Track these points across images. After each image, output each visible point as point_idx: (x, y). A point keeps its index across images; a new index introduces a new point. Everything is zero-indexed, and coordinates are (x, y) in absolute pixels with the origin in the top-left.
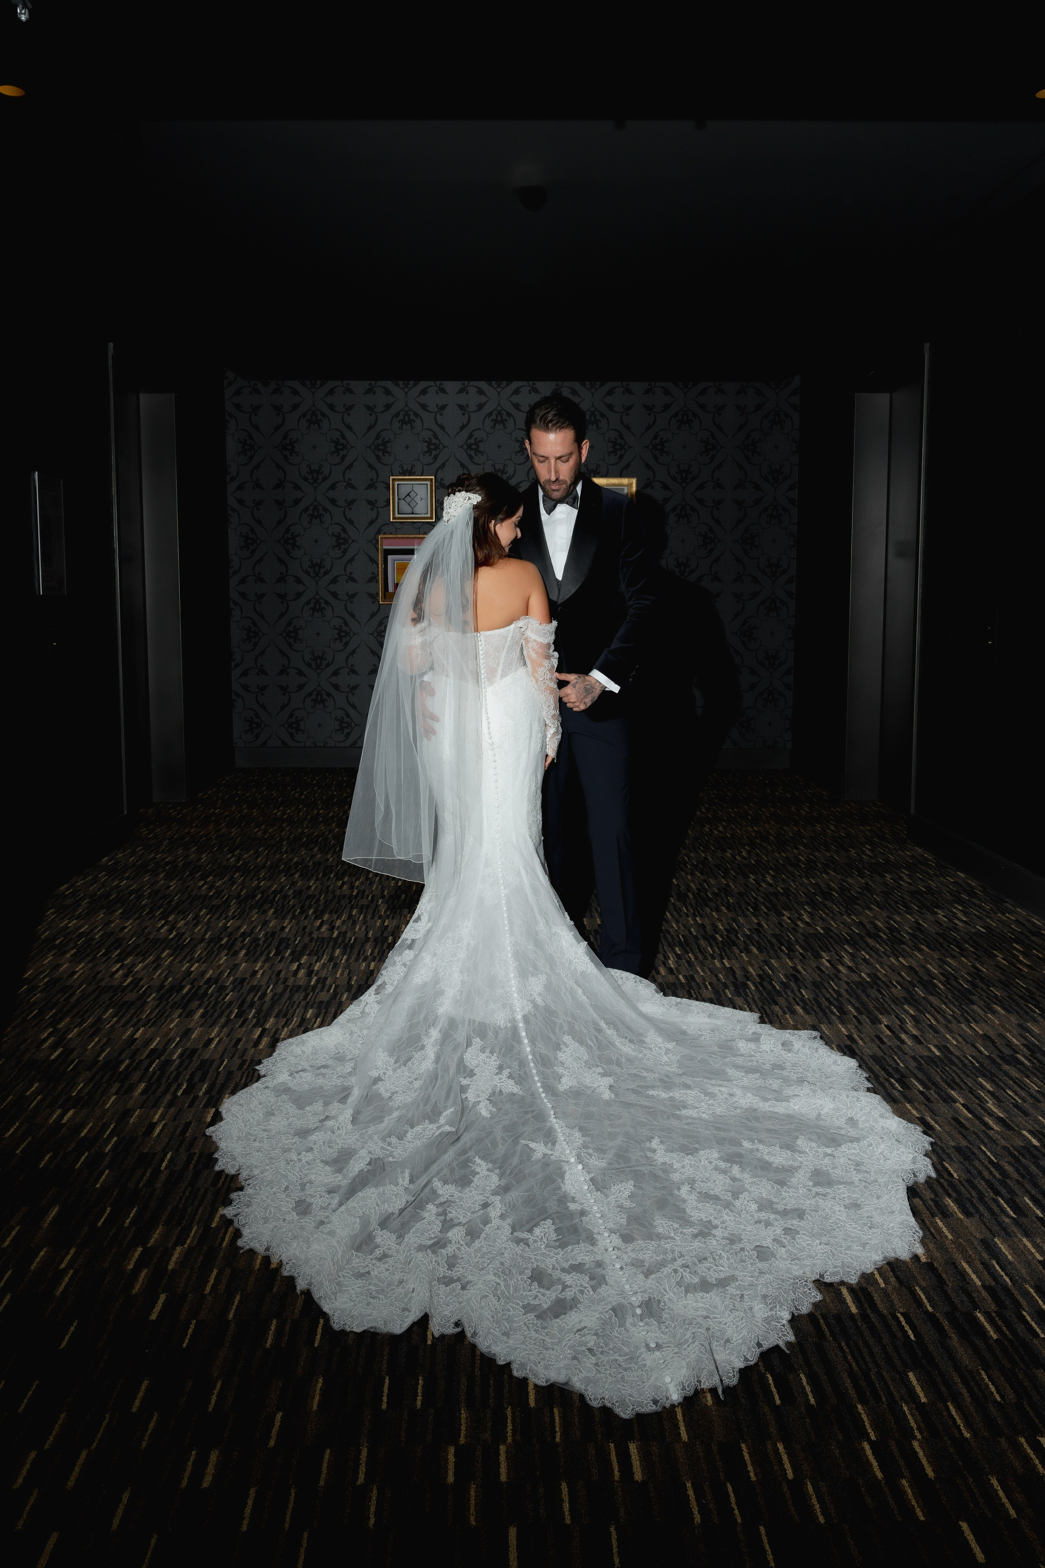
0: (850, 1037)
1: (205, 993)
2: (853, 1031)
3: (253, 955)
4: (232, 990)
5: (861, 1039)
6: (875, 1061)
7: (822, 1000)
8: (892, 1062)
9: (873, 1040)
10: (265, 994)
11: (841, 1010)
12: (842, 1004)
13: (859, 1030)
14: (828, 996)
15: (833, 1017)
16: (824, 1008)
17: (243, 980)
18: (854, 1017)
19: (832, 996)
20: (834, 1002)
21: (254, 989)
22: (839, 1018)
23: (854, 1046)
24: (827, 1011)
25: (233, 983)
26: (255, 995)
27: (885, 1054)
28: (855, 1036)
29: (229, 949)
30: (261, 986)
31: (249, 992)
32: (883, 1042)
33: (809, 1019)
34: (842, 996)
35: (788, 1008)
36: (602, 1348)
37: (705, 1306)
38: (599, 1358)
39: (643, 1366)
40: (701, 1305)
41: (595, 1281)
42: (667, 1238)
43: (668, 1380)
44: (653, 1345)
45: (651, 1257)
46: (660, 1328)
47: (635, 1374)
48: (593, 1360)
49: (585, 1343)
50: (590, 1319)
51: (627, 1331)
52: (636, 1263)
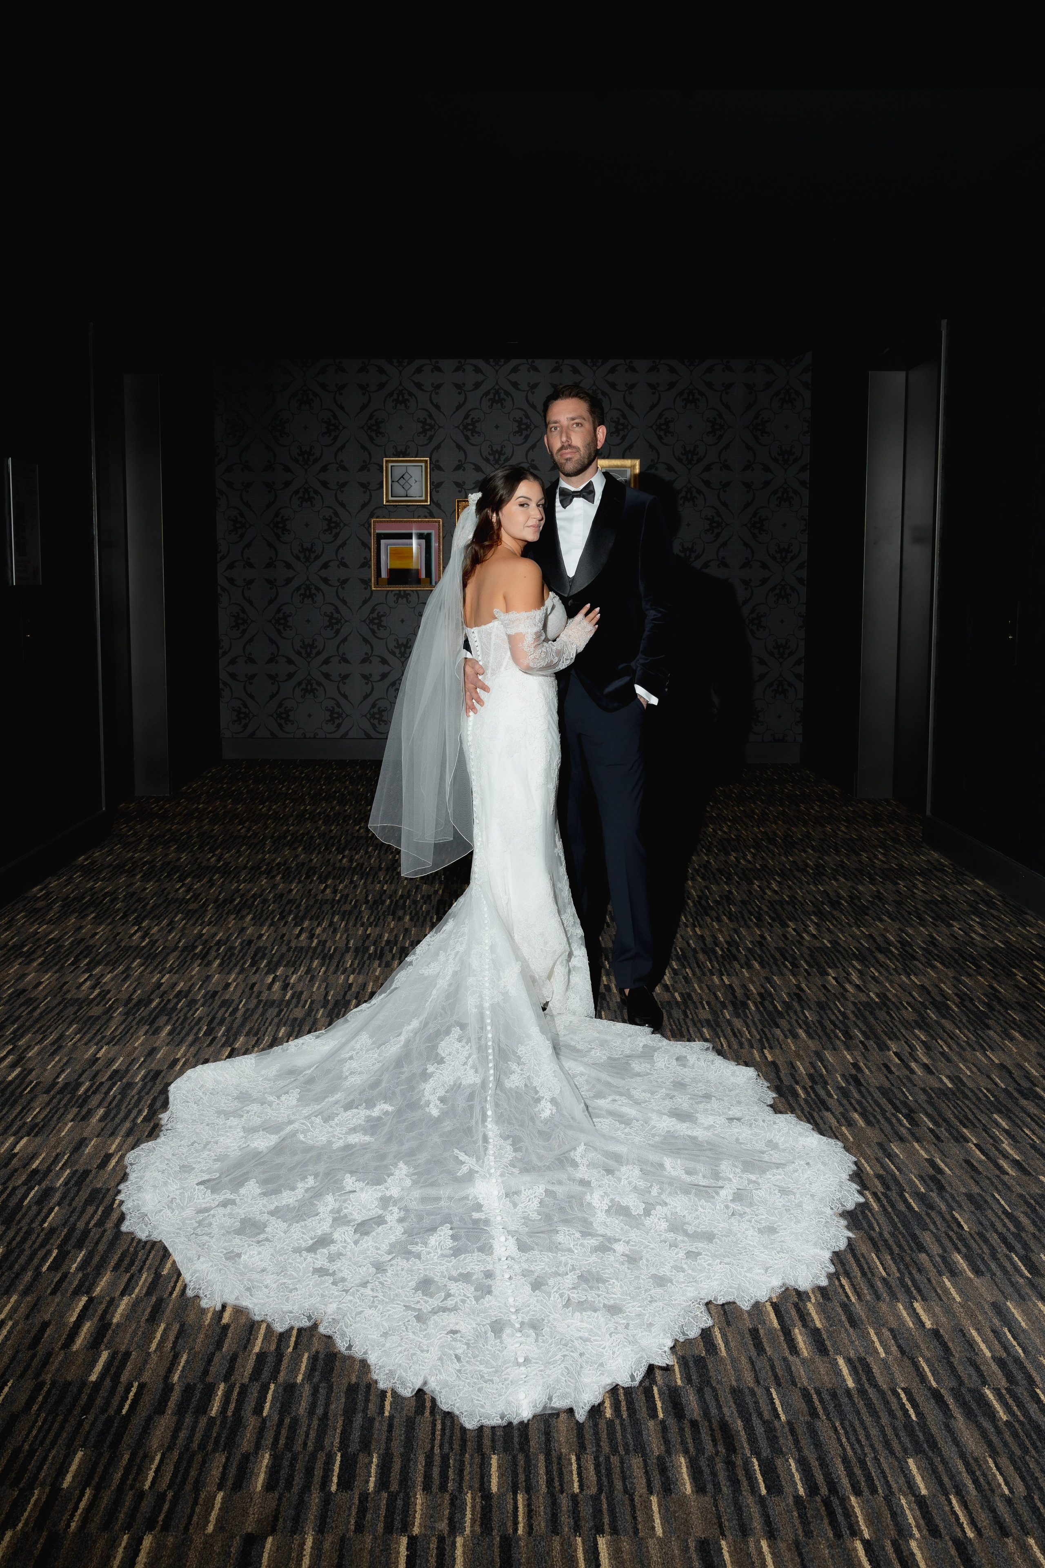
0: (855, 1065)
1: (174, 1008)
2: (858, 1058)
3: (227, 966)
4: (203, 1005)
5: (868, 1068)
6: (882, 1094)
7: (827, 1023)
8: (899, 1095)
9: (880, 1069)
10: (236, 1010)
11: (846, 1034)
12: (849, 1027)
13: (865, 1058)
14: (833, 1018)
15: (838, 1042)
16: (828, 1031)
17: (215, 993)
18: (861, 1042)
19: (837, 1018)
20: (840, 1025)
21: (225, 1003)
22: (844, 1043)
23: (859, 1075)
24: (832, 1035)
25: (204, 996)
26: (226, 1011)
27: (893, 1085)
28: (862, 1064)
29: (203, 959)
30: (233, 1000)
31: (220, 1007)
32: (891, 1072)
33: (812, 1045)
34: (848, 1019)
35: (790, 1031)
36: (469, 1358)
37: (589, 1327)
38: (463, 1366)
39: (506, 1380)
40: (585, 1325)
41: (480, 1292)
42: (565, 1251)
43: (522, 1396)
44: (521, 1360)
45: (543, 1269)
46: (536, 1341)
47: (495, 1386)
48: (457, 1366)
49: (454, 1349)
50: (466, 1326)
51: (501, 1342)
52: (525, 1273)
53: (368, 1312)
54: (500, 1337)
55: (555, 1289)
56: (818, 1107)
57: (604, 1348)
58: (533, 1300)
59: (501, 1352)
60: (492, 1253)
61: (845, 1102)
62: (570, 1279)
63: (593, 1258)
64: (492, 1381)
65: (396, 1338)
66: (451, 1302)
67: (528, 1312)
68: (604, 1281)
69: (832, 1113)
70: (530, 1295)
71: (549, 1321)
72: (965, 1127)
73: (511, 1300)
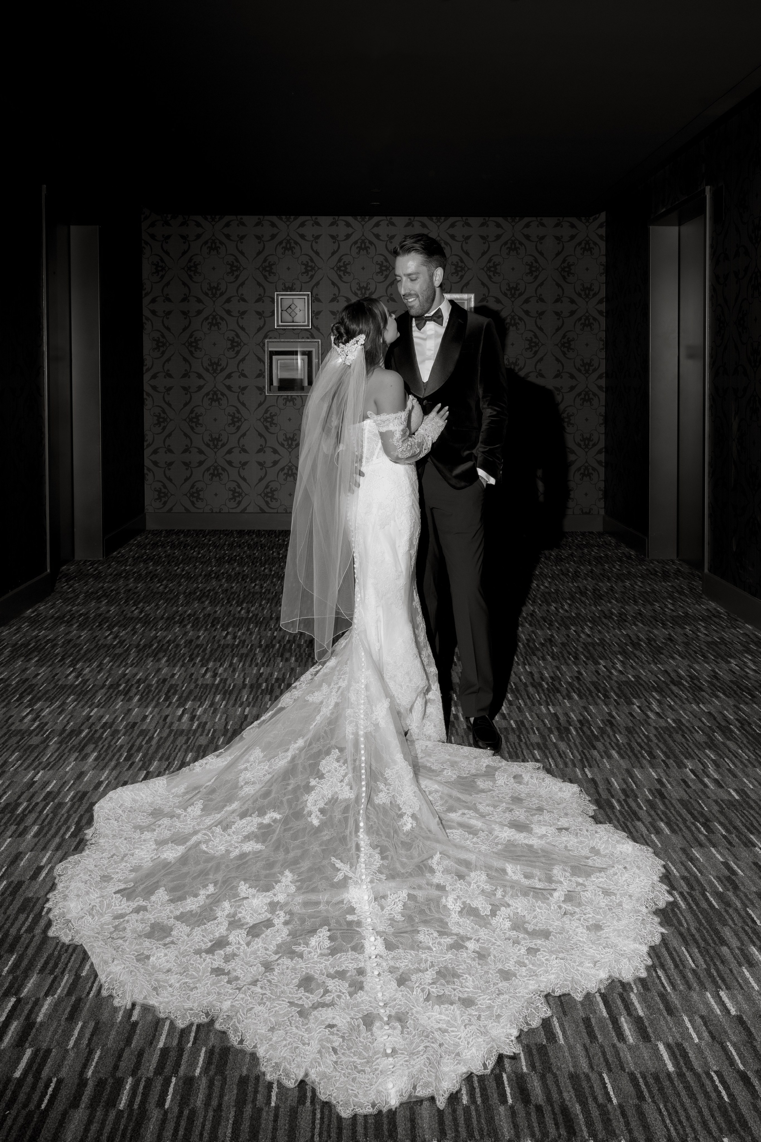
0: (659, 781)
1: (100, 737)
2: (662, 774)
4: (124, 735)
5: (670, 783)
6: (682, 805)
7: (635, 745)
8: (696, 806)
9: (679, 784)
10: (151, 738)
11: (651, 754)
12: (652, 748)
13: (667, 774)
14: (639, 740)
15: (645, 762)
16: (636, 752)
18: (663, 761)
19: (643, 740)
20: (645, 747)
22: (650, 762)
23: (663, 790)
24: (639, 755)
26: (144, 739)
27: (691, 798)
28: (664, 780)
31: (138, 736)
32: (689, 787)
33: (624, 764)
34: (652, 741)
35: (605, 752)
36: (345, 1050)
37: (447, 1018)
38: (340, 1058)
39: (376, 1070)
40: (443, 1017)
41: (353, 988)
42: (425, 949)
43: (390, 1086)
44: (389, 1051)
45: (407, 966)
46: (402, 1033)
47: (367, 1076)
48: (334, 1058)
49: (331, 1042)
50: (342, 1020)
51: (372, 1035)
52: (392, 970)
53: (258, 1008)
54: (371, 1030)
55: (417, 985)
56: (631, 817)
57: (460, 1038)
58: (399, 995)
59: (372, 1043)
60: (363, 952)
61: (653, 813)
62: (429, 975)
63: (449, 956)
64: (364, 1071)
65: (281, 1032)
66: (328, 998)
67: (395, 1006)
68: (459, 976)
69: (643, 823)
70: (396, 990)
71: (412, 1014)
72: (752, 833)
73: (380, 995)
